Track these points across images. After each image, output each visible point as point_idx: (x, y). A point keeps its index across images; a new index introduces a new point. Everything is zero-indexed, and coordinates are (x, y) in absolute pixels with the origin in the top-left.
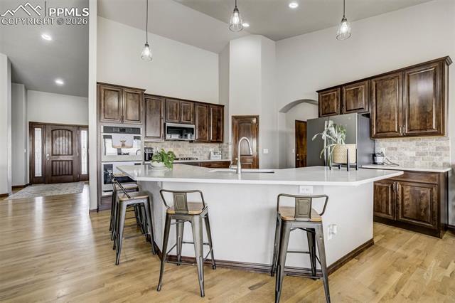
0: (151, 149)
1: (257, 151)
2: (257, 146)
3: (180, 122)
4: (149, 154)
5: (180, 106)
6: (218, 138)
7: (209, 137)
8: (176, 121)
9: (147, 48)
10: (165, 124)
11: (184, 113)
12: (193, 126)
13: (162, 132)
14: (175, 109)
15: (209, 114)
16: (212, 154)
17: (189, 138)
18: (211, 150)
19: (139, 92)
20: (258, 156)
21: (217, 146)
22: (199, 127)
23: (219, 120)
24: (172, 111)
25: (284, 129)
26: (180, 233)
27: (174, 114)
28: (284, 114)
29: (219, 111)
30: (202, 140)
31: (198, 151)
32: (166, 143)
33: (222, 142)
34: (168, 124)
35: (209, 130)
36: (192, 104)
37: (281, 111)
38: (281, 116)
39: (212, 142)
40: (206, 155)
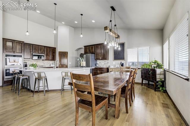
0: (26, 63)
1: (67, 63)
2: (67, 62)
3: (38, 53)
4: (25, 65)
5: (39, 47)
6: (54, 59)
7: (50, 58)
8: (37, 53)
9: (27, 33)
10: (32, 54)
11: (40, 50)
12: (44, 55)
13: (31, 57)
14: (36, 49)
15: (50, 51)
16: (51, 64)
17: (42, 59)
18: (51, 63)
19: (22, 43)
20: (67, 65)
21: (53, 61)
22: (46, 55)
23: (54, 53)
24: (35, 49)
25: (76, 56)
26: (39, 84)
27: (36, 50)
28: (76, 51)
29: (54, 50)
30: (47, 59)
31: (46, 64)
32: (33, 61)
33: (55, 60)
34: (33, 54)
35: (50, 56)
36: (43, 47)
37: (75, 51)
38: (75, 52)
39: (51, 60)
40: (49, 65)
